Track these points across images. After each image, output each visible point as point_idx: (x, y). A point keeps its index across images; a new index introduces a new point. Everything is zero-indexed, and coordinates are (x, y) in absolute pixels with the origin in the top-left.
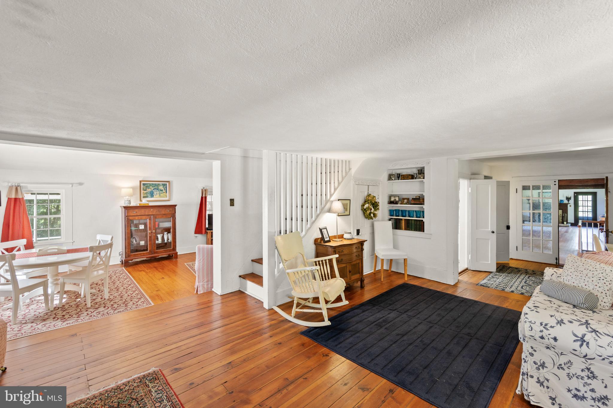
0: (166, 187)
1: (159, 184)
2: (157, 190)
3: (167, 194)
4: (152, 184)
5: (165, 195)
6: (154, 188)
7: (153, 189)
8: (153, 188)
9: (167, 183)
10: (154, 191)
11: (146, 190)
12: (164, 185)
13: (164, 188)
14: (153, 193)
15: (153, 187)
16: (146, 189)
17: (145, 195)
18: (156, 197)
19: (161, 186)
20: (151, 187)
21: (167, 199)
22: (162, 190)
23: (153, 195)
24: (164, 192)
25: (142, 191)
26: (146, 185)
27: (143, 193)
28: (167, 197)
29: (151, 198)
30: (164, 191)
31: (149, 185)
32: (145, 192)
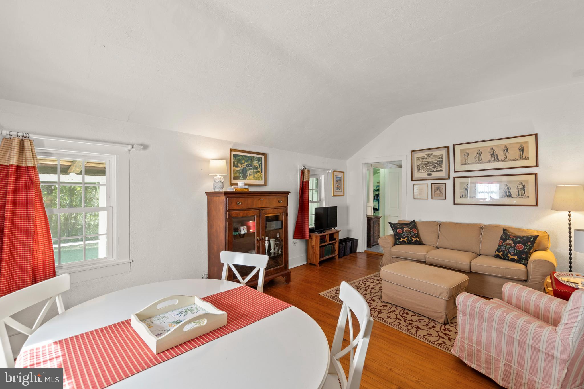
0: (261, 163)
1: (253, 157)
2: (251, 168)
3: (262, 174)
4: (245, 156)
5: (260, 176)
6: (247, 163)
7: (246, 166)
8: (245, 164)
9: (263, 157)
10: (247, 168)
11: (237, 166)
12: (259, 159)
13: (259, 163)
14: (246, 171)
15: (246, 161)
16: (238, 164)
17: (236, 175)
18: (250, 179)
19: (256, 161)
20: (243, 162)
21: (262, 182)
22: (256, 168)
23: (246, 174)
24: (259, 172)
25: (233, 168)
26: (238, 158)
27: (234, 170)
28: (262, 180)
29: (244, 179)
30: (259, 170)
31: (240, 158)
32: (236, 169)
